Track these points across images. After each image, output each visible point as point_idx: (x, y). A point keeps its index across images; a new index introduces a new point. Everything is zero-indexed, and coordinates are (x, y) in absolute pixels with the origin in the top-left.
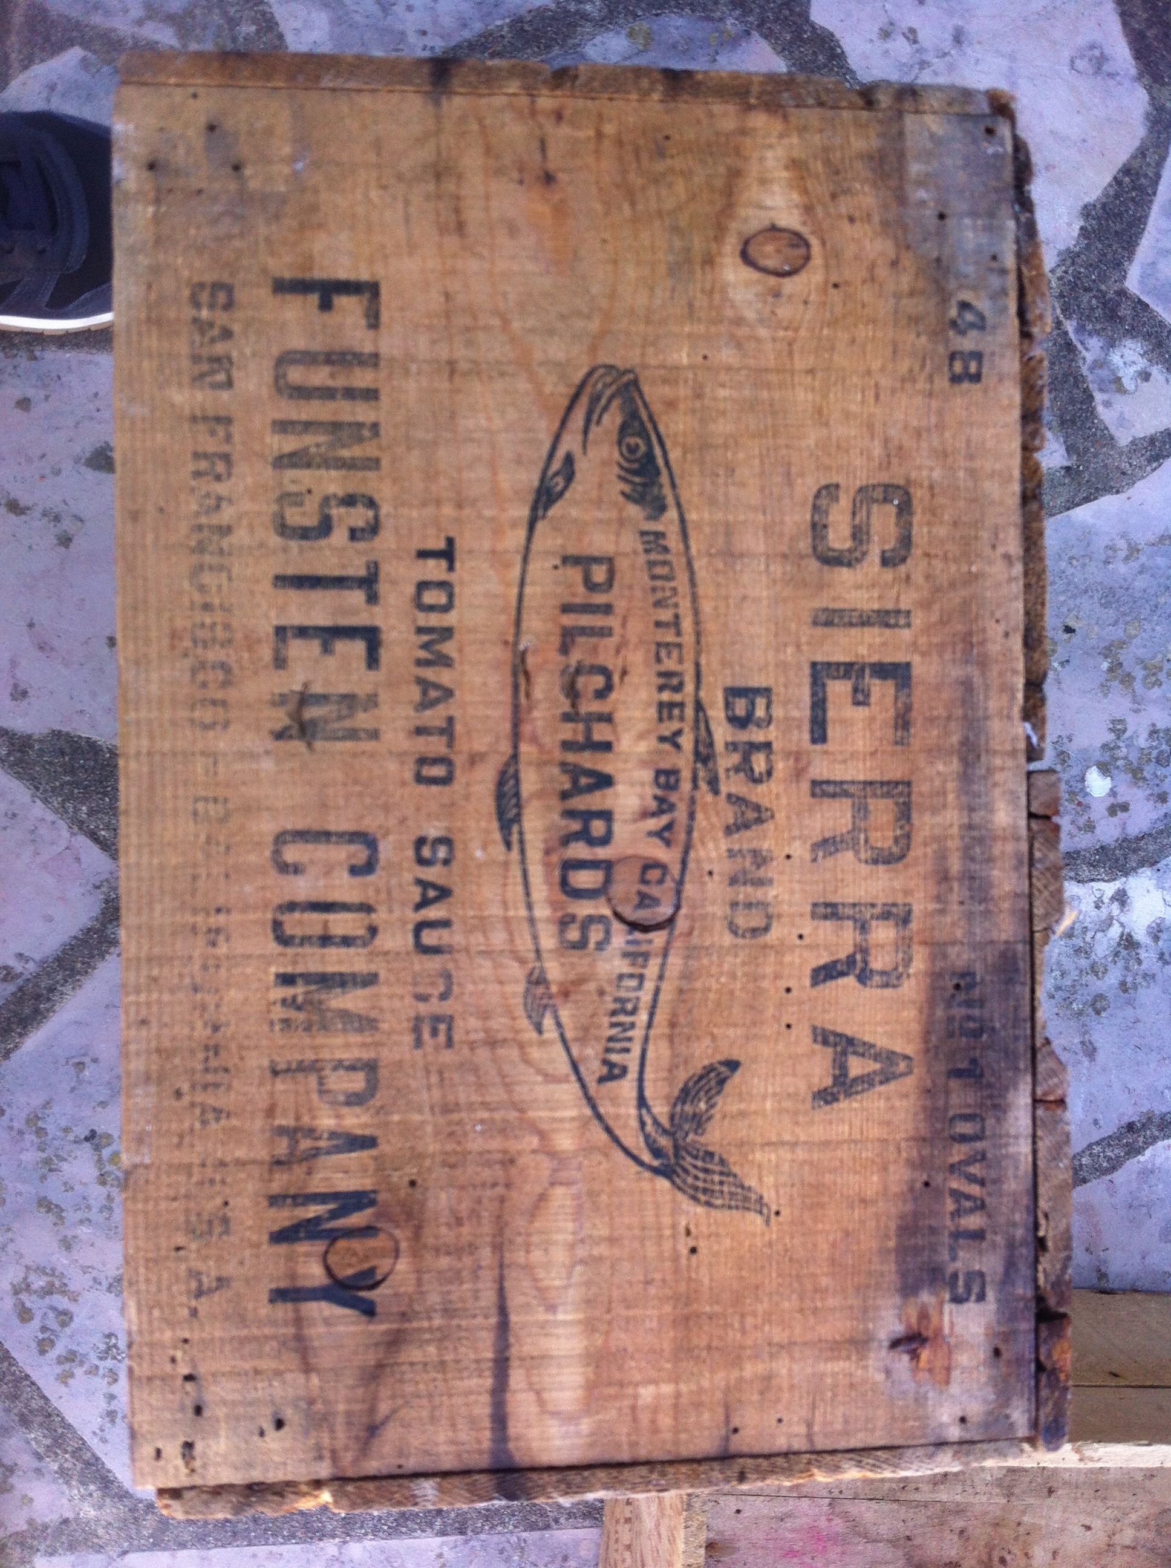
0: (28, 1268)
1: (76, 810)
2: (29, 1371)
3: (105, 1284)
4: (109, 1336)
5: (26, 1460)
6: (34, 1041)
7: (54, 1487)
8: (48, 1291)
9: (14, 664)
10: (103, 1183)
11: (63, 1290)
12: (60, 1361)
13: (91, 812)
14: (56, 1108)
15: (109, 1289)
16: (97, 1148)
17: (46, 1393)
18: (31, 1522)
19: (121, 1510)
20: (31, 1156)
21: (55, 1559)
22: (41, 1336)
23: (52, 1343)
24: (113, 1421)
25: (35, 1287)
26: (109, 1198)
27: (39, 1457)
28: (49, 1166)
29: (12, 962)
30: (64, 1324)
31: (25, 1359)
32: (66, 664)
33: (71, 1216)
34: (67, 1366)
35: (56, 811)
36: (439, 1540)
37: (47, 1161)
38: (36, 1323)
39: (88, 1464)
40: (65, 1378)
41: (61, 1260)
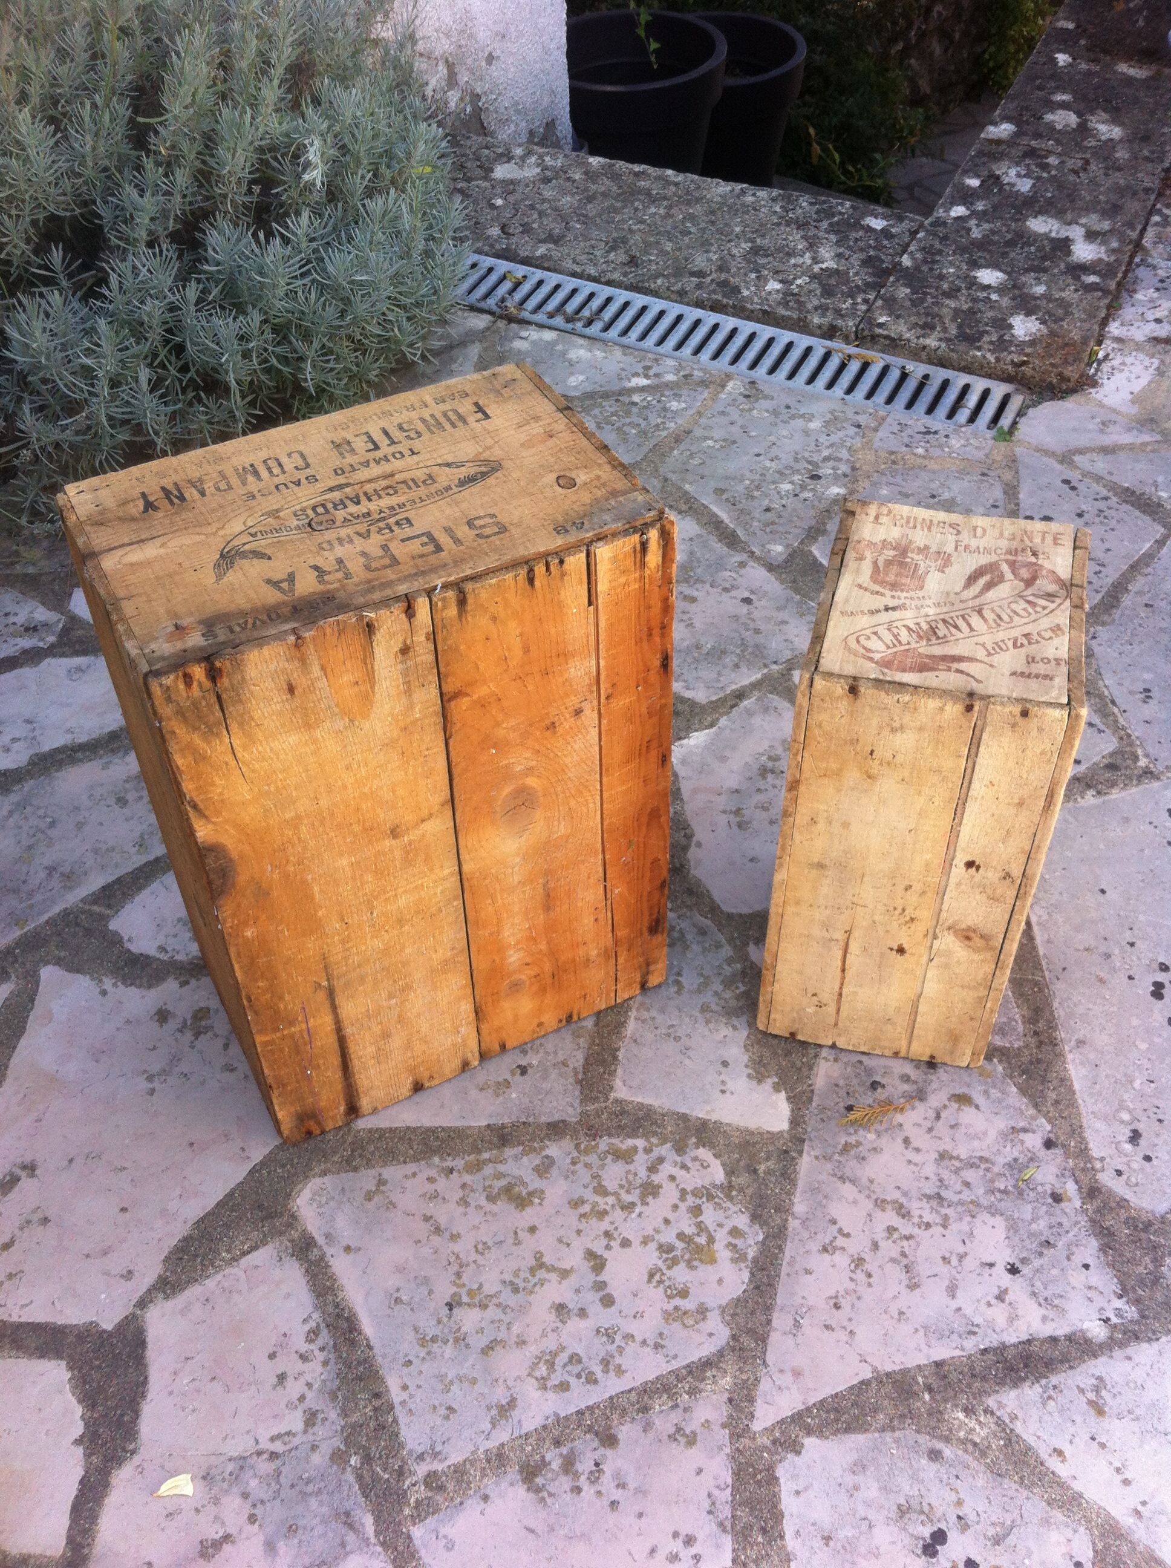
0: (529, 1375)
1: (223, 1260)
2: (607, 1395)
3: (559, 1324)
4: (598, 1332)
5: (675, 1417)
6: (368, 1327)
7: (701, 1402)
8: (551, 1365)
9: (107, 1273)
10: (486, 1307)
11: (554, 1354)
12: (606, 1371)
13: (228, 1251)
14: (421, 1324)
15: (563, 1322)
16: (460, 1304)
17: (627, 1388)
18: (724, 1426)
19: (730, 1357)
20: (449, 1350)
21: (756, 1414)
22: (583, 1380)
23: (591, 1373)
24: (663, 1347)
25: (545, 1373)
26: (498, 1305)
27: (677, 1406)
28: (460, 1340)
29: (307, 1327)
30: (580, 1361)
31: (596, 1396)
32: (124, 1240)
33: (502, 1335)
34: (611, 1367)
35: (217, 1272)
36: (805, 1155)
37: (457, 1340)
38: (573, 1381)
39: (690, 1373)
40: (620, 1371)
41: (532, 1350)
